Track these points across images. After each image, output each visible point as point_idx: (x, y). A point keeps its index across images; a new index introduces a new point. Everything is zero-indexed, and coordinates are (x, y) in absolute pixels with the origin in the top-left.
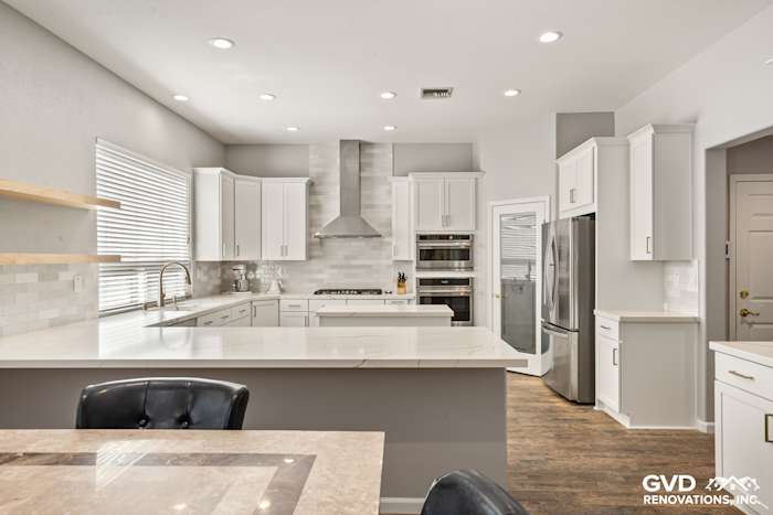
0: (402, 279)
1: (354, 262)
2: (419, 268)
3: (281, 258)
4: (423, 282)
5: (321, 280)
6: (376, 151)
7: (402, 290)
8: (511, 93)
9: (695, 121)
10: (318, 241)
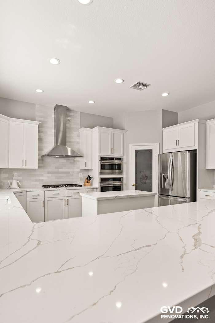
0: (89, 178)
1: (60, 170)
2: (101, 173)
3: (23, 168)
4: (103, 180)
5: (42, 180)
6: (72, 114)
7: (89, 184)
8: (165, 95)
10: (41, 158)
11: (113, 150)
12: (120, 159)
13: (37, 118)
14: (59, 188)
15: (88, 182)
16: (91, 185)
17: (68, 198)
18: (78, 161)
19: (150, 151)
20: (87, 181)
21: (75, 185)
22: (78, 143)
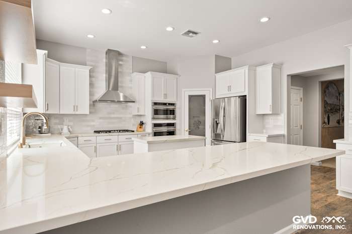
0: (142, 124)
1: (113, 116)
2: (153, 118)
3: (74, 113)
4: (156, 125)
5: (94, 126)
6: (124, 58)
7: (141, 130)
8: (216, 41)
9: (282, 64)
10: (92, 103)
11: (166, 95)
12: (173, 104)
13: (88, 63)
14: (110, 134)
15: (140, 128)
16: (144, 130)
17: (120, 144)
18: (131, 107)
19: (203, 97)
20: (139, 126)
21: (127, 131)
22: (131, 88)
